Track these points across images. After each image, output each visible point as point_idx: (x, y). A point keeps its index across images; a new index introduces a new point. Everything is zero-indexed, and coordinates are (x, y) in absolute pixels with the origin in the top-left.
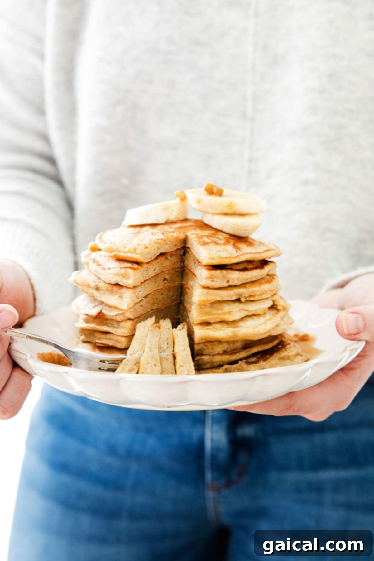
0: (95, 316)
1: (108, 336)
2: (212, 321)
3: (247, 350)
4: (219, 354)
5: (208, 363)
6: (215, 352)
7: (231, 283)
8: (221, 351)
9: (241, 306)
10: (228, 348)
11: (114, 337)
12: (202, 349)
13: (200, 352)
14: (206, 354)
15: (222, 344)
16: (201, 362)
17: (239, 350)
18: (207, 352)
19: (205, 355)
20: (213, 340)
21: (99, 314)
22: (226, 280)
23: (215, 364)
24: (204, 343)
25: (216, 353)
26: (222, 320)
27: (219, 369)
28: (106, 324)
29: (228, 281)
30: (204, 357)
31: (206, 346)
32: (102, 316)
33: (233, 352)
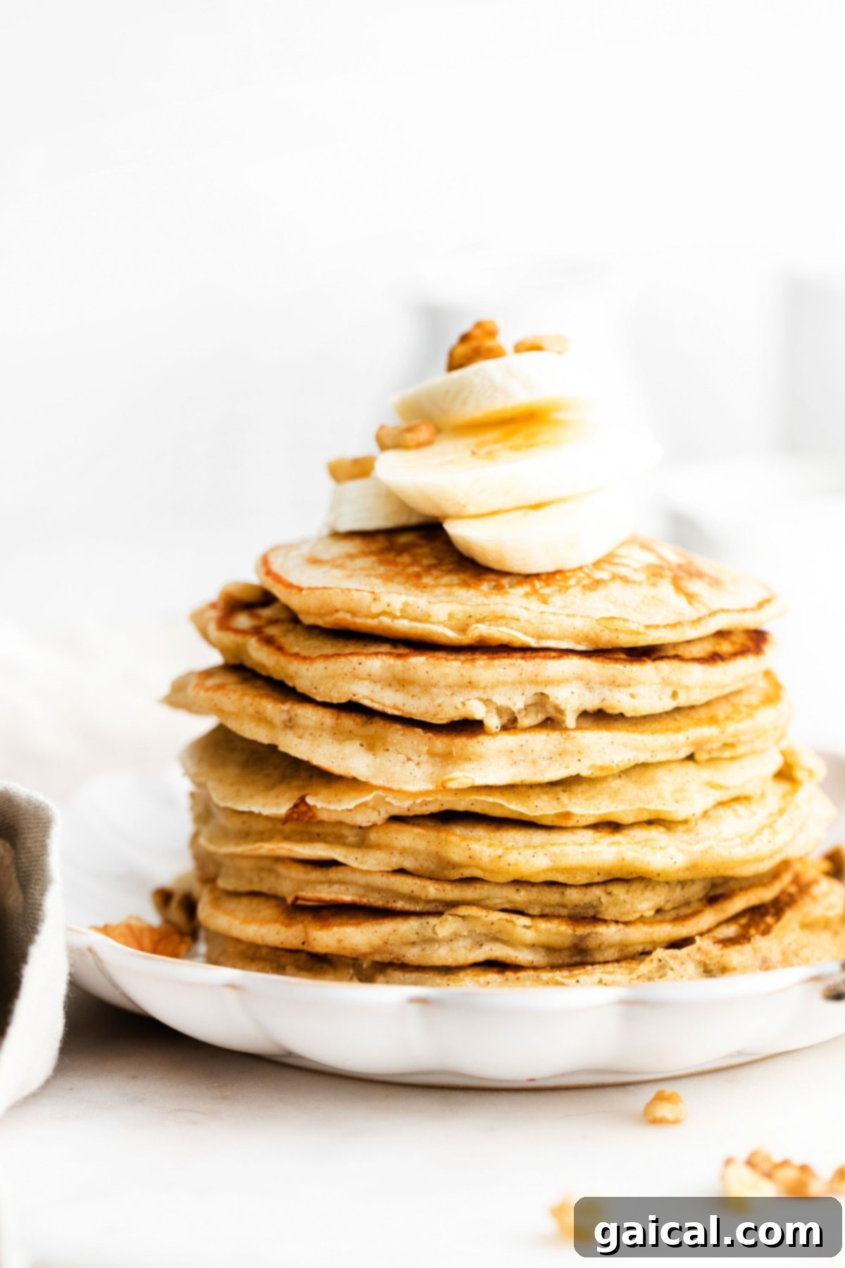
0: (284, 816)
1: (334, 874)
2: (626, 819)
3: (717, 907)
4: (642, 920)
5: (611, 946)
6: (635, 912)
7: (682, 701)
8: (650, 909)
9: (705, 774)
10: (668, 901)
11: (350, 876)
12: (595, 903)
13: (591, 912)
14: (607, 917)
15: (653, 888)
16: (592, 943)
17: (695, 906)
18: (609, 914)
19: (605, 921)
20: (629, 877)
21: (295, 810)
22: (669, 691)
23: (631, 950)
24: (605, 883)
25: (637, 915)
26: (653, 817)
27: (642, 961)
28: (318, 835)
29: (674, 695)
30: (601, 929)
31: (609, 894)
32: (305, 813)
33: (681, 913)
